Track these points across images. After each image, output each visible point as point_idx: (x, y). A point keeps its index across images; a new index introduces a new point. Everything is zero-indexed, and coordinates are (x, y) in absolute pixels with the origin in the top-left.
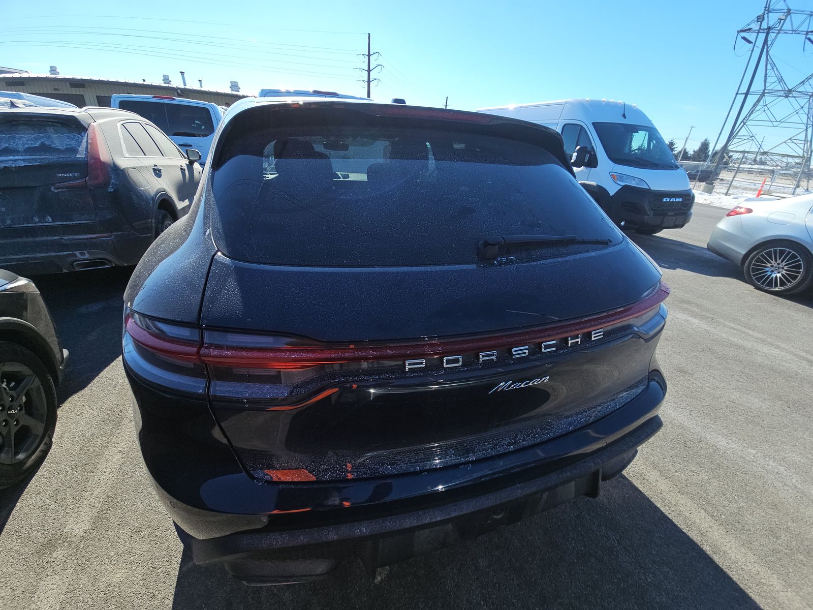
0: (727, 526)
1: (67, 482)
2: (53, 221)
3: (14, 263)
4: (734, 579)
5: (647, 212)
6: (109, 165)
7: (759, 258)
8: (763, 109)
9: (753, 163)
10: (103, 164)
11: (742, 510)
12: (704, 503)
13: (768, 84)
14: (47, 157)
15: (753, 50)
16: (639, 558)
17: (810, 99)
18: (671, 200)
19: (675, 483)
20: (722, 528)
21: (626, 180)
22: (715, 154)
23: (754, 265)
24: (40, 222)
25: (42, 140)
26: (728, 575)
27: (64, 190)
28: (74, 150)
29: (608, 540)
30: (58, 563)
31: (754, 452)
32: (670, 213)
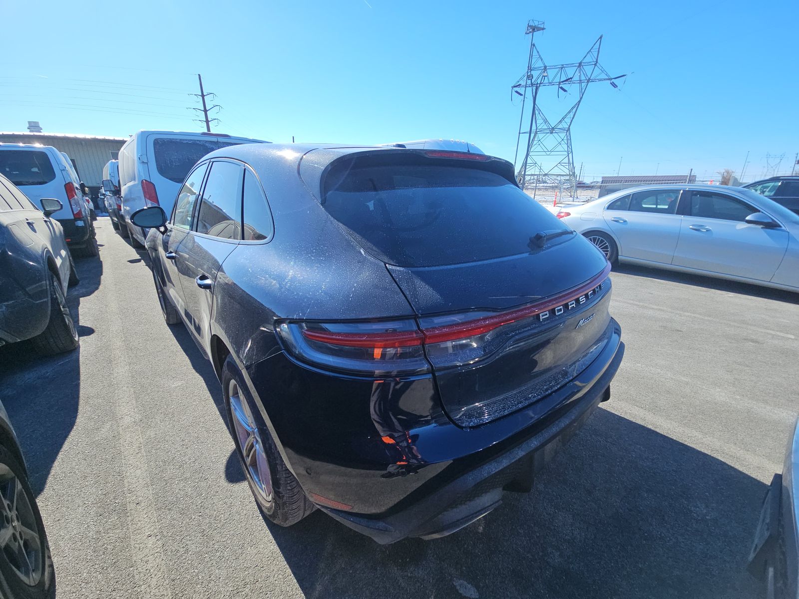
0: (653, 411)
4: (674, 439)
8: (538, 144)
11: (654, 399)
12: (634, 402)
13: (538, 125)
15: (524, 101)
16: (622, 446)
17: (567, 133)
29: (600, 442)
31: (640, 365)
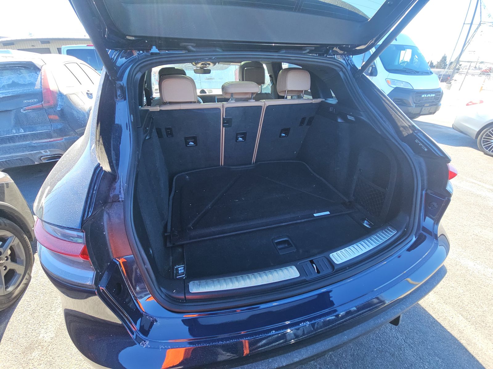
0: (476, 325)
1: (40, 304)
2: (25, 132)
3: (4, 160)
5: (411, 105)
6: (56, 93)
7: (488, 134)
9: (475, 69)
10: (52, 92)
11: (485, 313)
12: (461, 309)
14: (16, 90)
16: (419, 352)
18: (428, 96)
19: (441, 296)
20: (473, 326)
21: (397, 84)
22: (451, 63)
23: (484, 138)
24: (16, 133)
25: (13, 79)
26: (476, 359)
27: (29, 111)
28: (33, 84)
29: (398, 340)
30: (36, 361)
32: (426, 105)
